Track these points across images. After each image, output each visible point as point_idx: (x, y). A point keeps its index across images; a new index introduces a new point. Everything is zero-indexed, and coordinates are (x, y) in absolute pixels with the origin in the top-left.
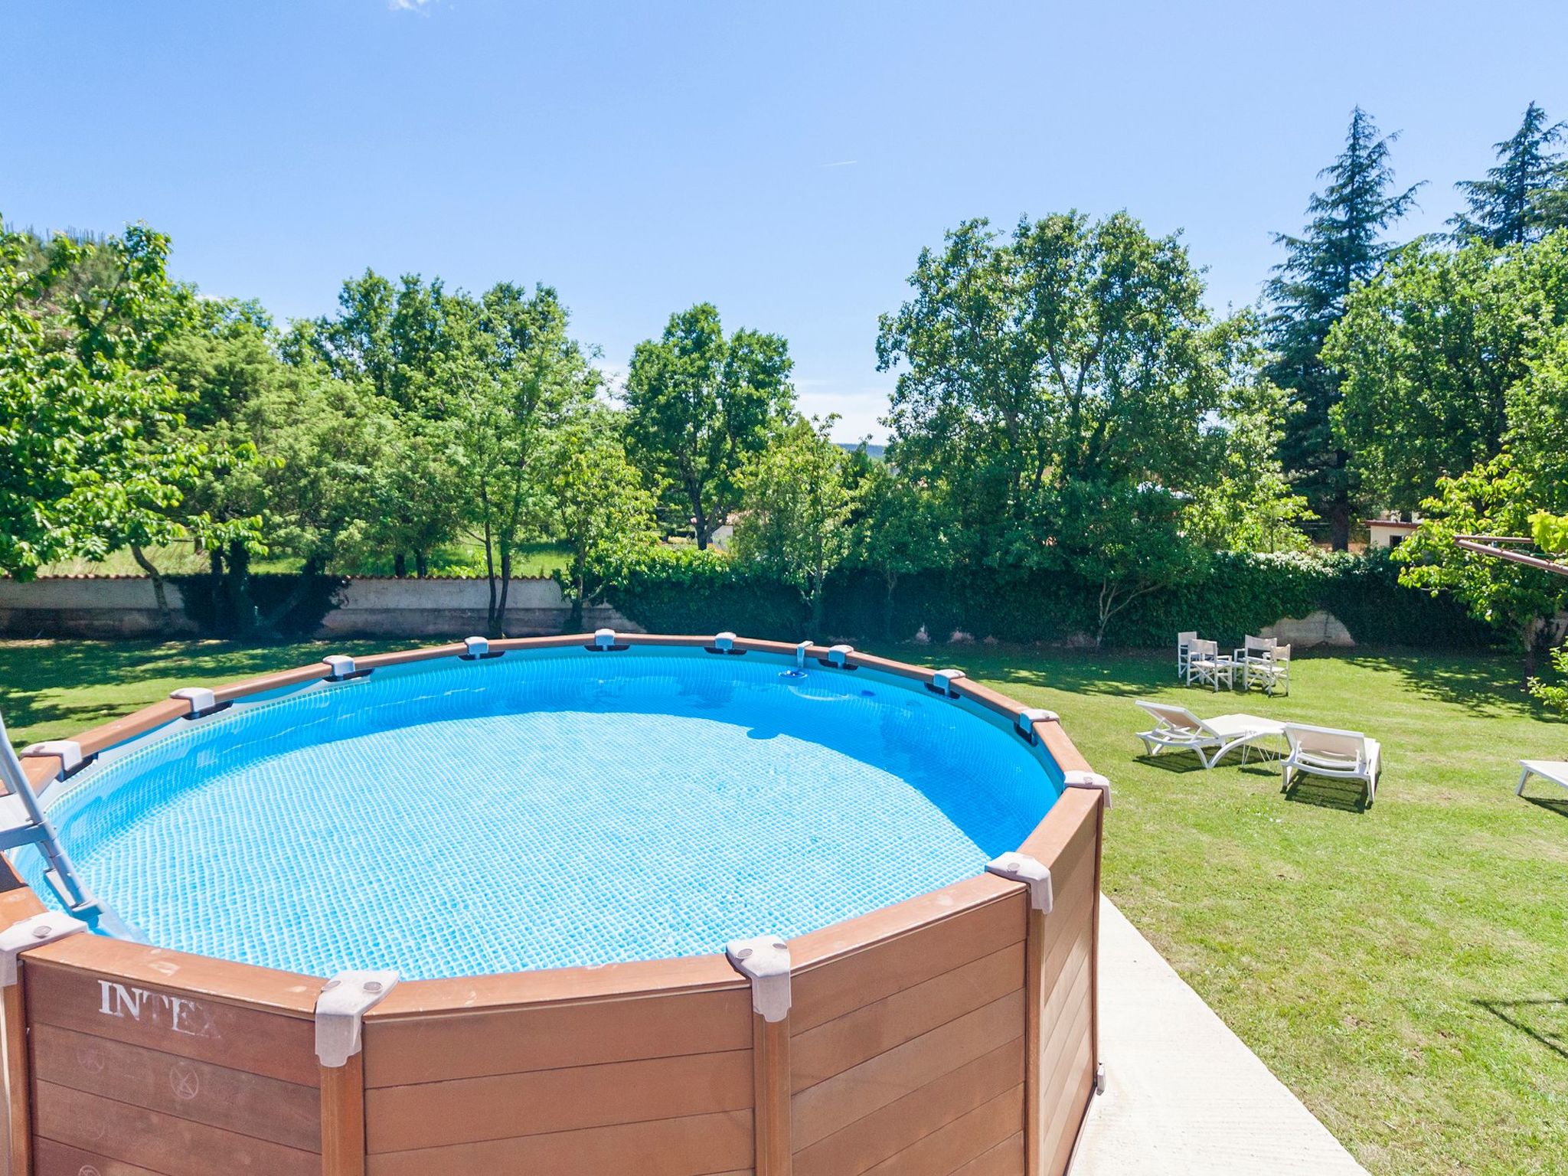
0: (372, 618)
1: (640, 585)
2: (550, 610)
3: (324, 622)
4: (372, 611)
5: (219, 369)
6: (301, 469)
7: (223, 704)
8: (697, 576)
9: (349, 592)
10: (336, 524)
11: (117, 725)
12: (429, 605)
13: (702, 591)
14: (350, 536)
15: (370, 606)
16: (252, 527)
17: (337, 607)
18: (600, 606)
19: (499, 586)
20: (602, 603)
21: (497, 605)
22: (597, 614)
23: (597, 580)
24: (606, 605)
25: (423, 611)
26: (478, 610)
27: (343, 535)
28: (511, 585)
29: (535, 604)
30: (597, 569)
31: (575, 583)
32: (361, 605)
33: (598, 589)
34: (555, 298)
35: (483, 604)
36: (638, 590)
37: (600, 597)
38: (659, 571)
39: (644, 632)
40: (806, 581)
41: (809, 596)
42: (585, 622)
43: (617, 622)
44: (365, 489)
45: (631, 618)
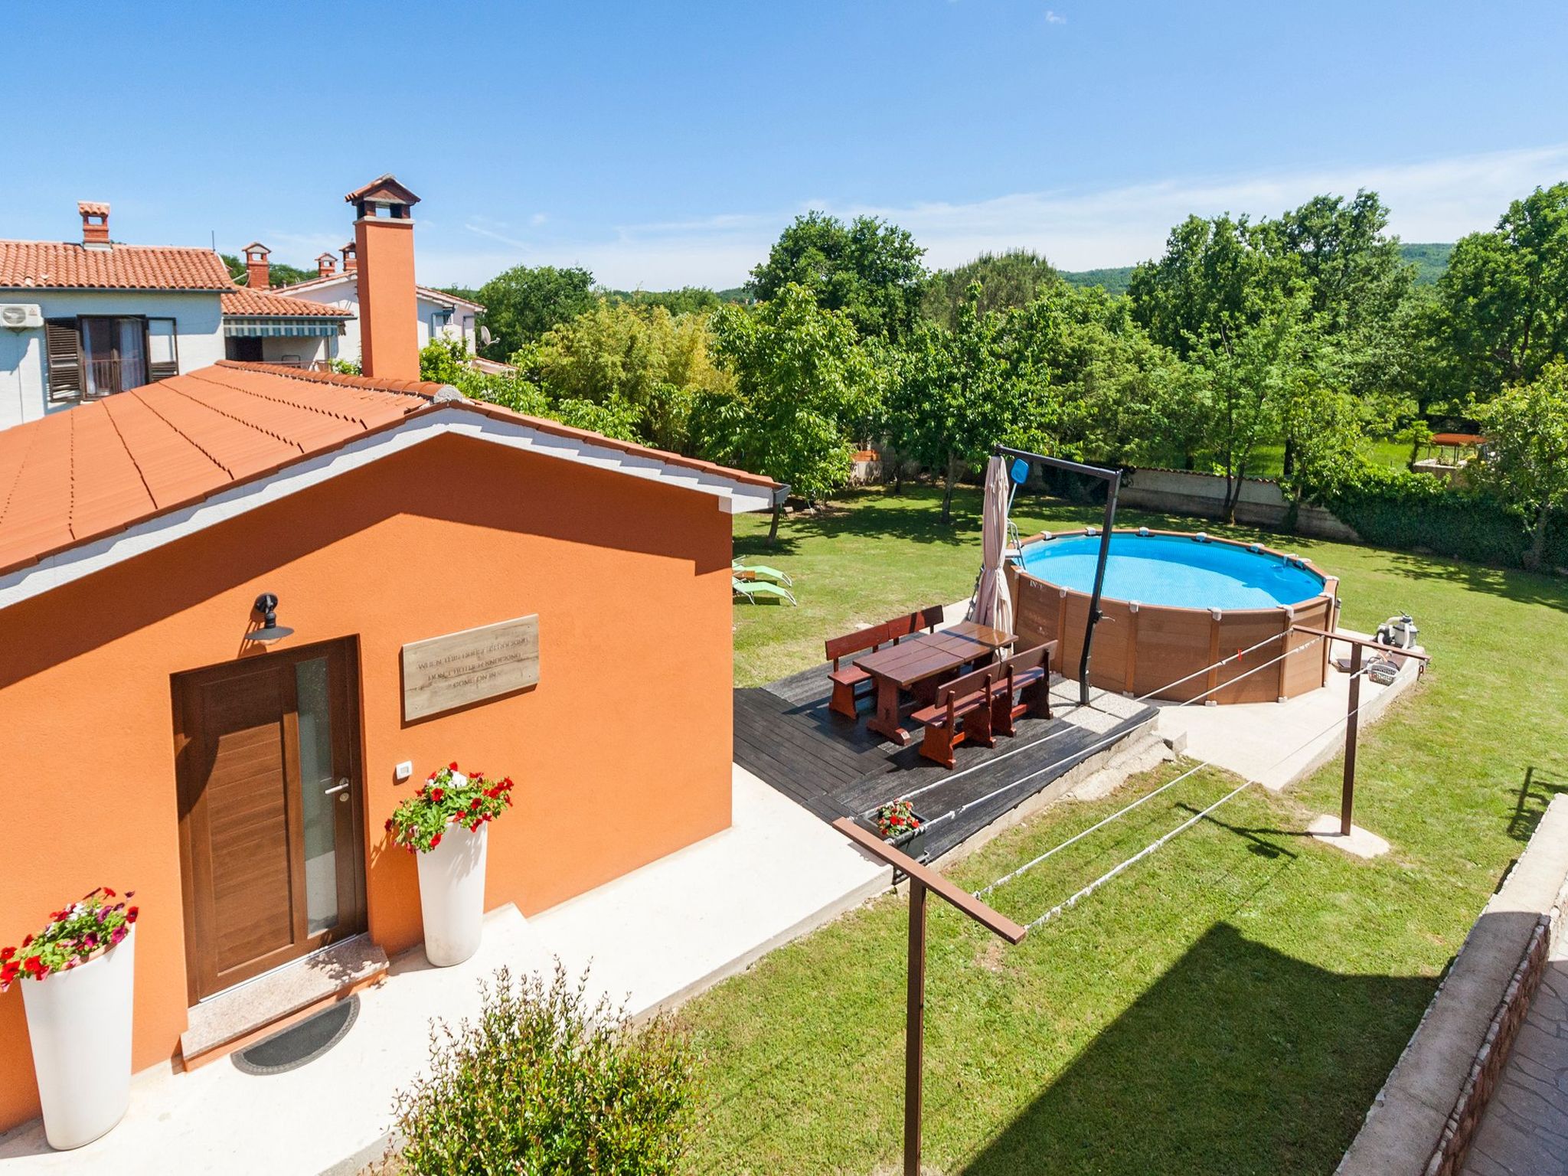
0: (1151, 496)
1: (1354, 497)
2: (1276, 506)
4: (1147, 491)
5: (1073, 349)
6: (1108, 407)
7: (1053, 538)
8: (1409, 496)
9: (1134, 477)
10: (1123, 441)
11: (1028, 539)
12: (1186, 492)
13: (1414, 509)
14: (1131, 449)
15: (1146, 487)
16: (1077, 448)
17: (1126, 486)
18: (1319, 509)
19: (1234, 485)
20: (1322, 506)
21: (1232, 497)
22: (1315, 514)
23: (1313, 489)
24: (1323, 509)
26: (1219, 500)
27: (1127, 447)
28: (1244, 483)
29: (1263, 500)
30: (1313, 481)
31: (1294, 489)
32: (1141, 487)
33: (1313, 496)
34: (1375, 201)
35: (1223, 495)
36: (1352, 500)
37: (1318, 502)
38: (1373, 487)
39: (1355, 535)
40: (1530, 512)
41: (1531, 524)
42: (1302, 520)
43: (1332, 523)
44: (1144, 419)
45: (1344, 521)
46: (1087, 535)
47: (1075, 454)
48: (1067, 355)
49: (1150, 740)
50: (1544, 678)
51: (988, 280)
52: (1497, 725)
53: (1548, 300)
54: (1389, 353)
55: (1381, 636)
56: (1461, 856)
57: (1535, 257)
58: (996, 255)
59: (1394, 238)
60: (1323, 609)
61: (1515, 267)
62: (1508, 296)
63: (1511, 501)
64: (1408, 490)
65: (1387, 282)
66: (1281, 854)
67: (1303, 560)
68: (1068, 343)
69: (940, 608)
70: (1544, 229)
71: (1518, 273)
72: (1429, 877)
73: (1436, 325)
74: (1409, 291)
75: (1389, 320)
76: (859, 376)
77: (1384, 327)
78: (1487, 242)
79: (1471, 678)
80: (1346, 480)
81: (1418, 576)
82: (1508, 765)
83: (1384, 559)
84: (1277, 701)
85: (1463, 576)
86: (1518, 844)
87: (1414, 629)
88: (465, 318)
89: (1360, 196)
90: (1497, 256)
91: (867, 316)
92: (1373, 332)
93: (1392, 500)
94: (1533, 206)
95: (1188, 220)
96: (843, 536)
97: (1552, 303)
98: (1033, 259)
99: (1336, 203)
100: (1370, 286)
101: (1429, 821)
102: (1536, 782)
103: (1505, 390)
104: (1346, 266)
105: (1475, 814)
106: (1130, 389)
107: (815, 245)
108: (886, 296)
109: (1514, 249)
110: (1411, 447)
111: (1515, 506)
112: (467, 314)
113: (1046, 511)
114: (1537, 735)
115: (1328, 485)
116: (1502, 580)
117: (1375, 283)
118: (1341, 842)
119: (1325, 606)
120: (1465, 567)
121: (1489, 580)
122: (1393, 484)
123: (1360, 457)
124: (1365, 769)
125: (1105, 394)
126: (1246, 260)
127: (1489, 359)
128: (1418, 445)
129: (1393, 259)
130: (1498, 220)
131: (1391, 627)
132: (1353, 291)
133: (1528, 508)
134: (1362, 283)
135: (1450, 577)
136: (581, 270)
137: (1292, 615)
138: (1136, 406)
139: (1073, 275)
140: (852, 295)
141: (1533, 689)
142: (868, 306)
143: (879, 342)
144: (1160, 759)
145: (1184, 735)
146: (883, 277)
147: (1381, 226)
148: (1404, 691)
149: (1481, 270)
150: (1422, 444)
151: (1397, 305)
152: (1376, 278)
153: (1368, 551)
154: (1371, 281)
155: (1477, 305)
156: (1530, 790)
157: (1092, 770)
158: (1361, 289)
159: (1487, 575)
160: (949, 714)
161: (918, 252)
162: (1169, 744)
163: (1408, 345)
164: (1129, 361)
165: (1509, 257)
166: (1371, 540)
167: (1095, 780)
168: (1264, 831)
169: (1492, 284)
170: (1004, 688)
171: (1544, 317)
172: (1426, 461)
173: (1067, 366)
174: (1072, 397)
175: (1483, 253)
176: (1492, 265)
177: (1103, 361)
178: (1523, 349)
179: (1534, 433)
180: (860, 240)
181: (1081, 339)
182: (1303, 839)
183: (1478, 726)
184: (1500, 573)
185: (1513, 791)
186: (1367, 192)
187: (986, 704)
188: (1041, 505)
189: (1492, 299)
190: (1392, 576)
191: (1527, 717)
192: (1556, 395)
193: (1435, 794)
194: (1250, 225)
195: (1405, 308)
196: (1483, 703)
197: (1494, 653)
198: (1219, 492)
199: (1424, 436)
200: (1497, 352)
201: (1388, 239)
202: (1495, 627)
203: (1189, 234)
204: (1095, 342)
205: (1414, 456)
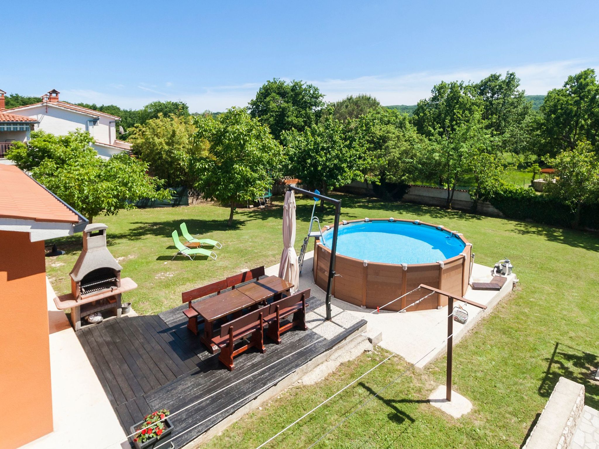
0: (417, 197)
2: (468, 202)
3: (404, 197)
4: (416, 195)
5: (380, 136)
6: (395, 161)
8: (523, 197)
9: (410, 189)
12: (432, 196)
13: (525, 203)
14: (405, 178)
17: (407, 193)
18: (486, 203)
19: (451, 193)
20: (487, 202)
21: (450, 198)
22: (485, 205)
23: (483, 195)
24: (488, 203)
25: (429, 197)
26: (445, 199)
28: (455, 192)
30: (483, 191)
31: (475, 194)
32: (413, 193)
33: (483, 197)
34: (514, 76)
35: (446, 197)
36: (499, 199)
37: (486, 199)
38: (508, 194)
39: (501, 214)
40: (574, 204)
41: (574, 210)
42: (479, 207)
43: (492, 209)
44: (411, 165)
45: (497, 208)
46: (365, 221)
47: (377, 181)
48: (378, 139)
49: (360, 339)
50: (572, 287)
51: (349, 106)
52: (545, 317)
53: (584, 116)
54: (521, 137)
55: (496, 269)
56: (509, 413)
57: (578, 98)
58: (354, 97)
59: (523, 91)
60: (461, 261)
61: (570, 102)
62: (568, 114)
63: (566, 199)
64: (523, 195)
65: (520, 109)
66: (406, 420)
67: (459, 234)
68: (379, 133)
69: (263, 267)
70: (582, 87)
71: (571, 105)
72: (487, 432)
73: (539, 126)
74: (529, 112)
75: (521, 123)
76: (267, 148)
77: (518, 127)
78: (559, 92)
79: (538, 288)
80: (496, 191)
81: (524, 233)
82: (547, 343)
83: (512, 225)
84: (437, 309)
85: (544, 232)
86: (542, 399)
87: (511, 266)
88: (110, 122)
89: (508, 74)
90: (563, 98)
91: (296, 122)
92: (514, 129)
93: (516, 199)
94: (578, 78)
95: (441, 83)
96: (270, 219)
97: (586, 117)
98: (369, 98)
99: (499, 77)
100: (513, 110)
101: (498, 385)
102: (559, 353)
103: (562, 153)
104: (504, 102)
105: (525, 378)
106: (406, 152)
107: (275, 92)
108: (306, 114)
109: (570, 95)
110: (532, 174)
111: (567, 202)
112: (111, 120)
113: (370, 205)
114: (565, 322)
115: (489, 192)
116: (561, 234)
117: (515, 109)
118: (445, 407)
119: (462, 260)
120: (546, 228)
121: (555, 234)
122: (516, 192)
123: (502, 181)
124: (474, 348)
125: (394, 155)
126: (462, 100)
127: (562, 139)
128: (535, 173)
129: (523, 100)
130: (563, 84)
131: (500, 265)
132: (506, 112)
133: (572, 202)
134: (510, 109)
135: (539, 233)
136: (181, 103)
137: (443, 266)
138: (407, 160)
139: (408, 107)
140: (290, 113)
141: (566, 294)
142: (297, 117)
143: (290, 133)
144: (362, 351)
145: (381, 334)
146: (306, 105)
147: (517, 86)
148: (504, 298)
149: (556, 104)
150: (537, 173)
151: (524, 118)
152: (515, 107)
153: (505, 221)
154: (514, 108)
155: (555, 118)
156: (556, 359)
157: (318, 363)
158: (509, 111)
159: (555, 231)
160: (230, 339)
161: (321, 96)
162: (370, 340)
163: (530, 134)
164: (406, 141)
165: (568, 98)
166: (508, 216)
167: (318, 370)
168: (403, 401)
169: (561, 109)
170: (274, 318)
171: (583, 122)
172: (539, 180)
173: (378, 143)
174: (379, 157)
175: (557, 97)
176: (562, 101)
177: (394, 141)
178: (575, 135)
179: (573, 171)
180: (295, 90)
181: (384, 131)
182: (423, 406)
183: (537, 317)
184: (561, 230)
185: (547, 359)
186: (510, 72)
187: (260, 329)
188: (368, 202)
189: (562, 115)
190: (513, 233)
191: (561, 311)
192: (583, 155)
193: (506, 364)
194: (464, 86)
195: (528, 119)
196: (541, 303)
197: (551, 274)
198: (444, 195)
199: (537, 170)
200: (564, 136)
201: (520, 91)
202: (554, 259)
203: (440, 89)
204: (390, 133)
205: (534, 178)
